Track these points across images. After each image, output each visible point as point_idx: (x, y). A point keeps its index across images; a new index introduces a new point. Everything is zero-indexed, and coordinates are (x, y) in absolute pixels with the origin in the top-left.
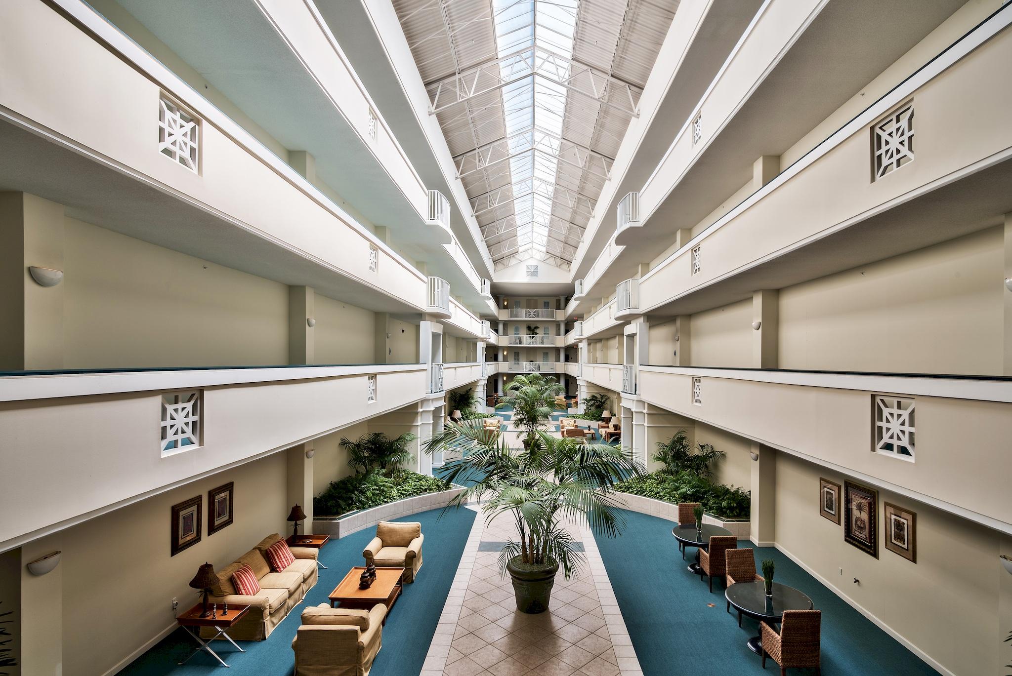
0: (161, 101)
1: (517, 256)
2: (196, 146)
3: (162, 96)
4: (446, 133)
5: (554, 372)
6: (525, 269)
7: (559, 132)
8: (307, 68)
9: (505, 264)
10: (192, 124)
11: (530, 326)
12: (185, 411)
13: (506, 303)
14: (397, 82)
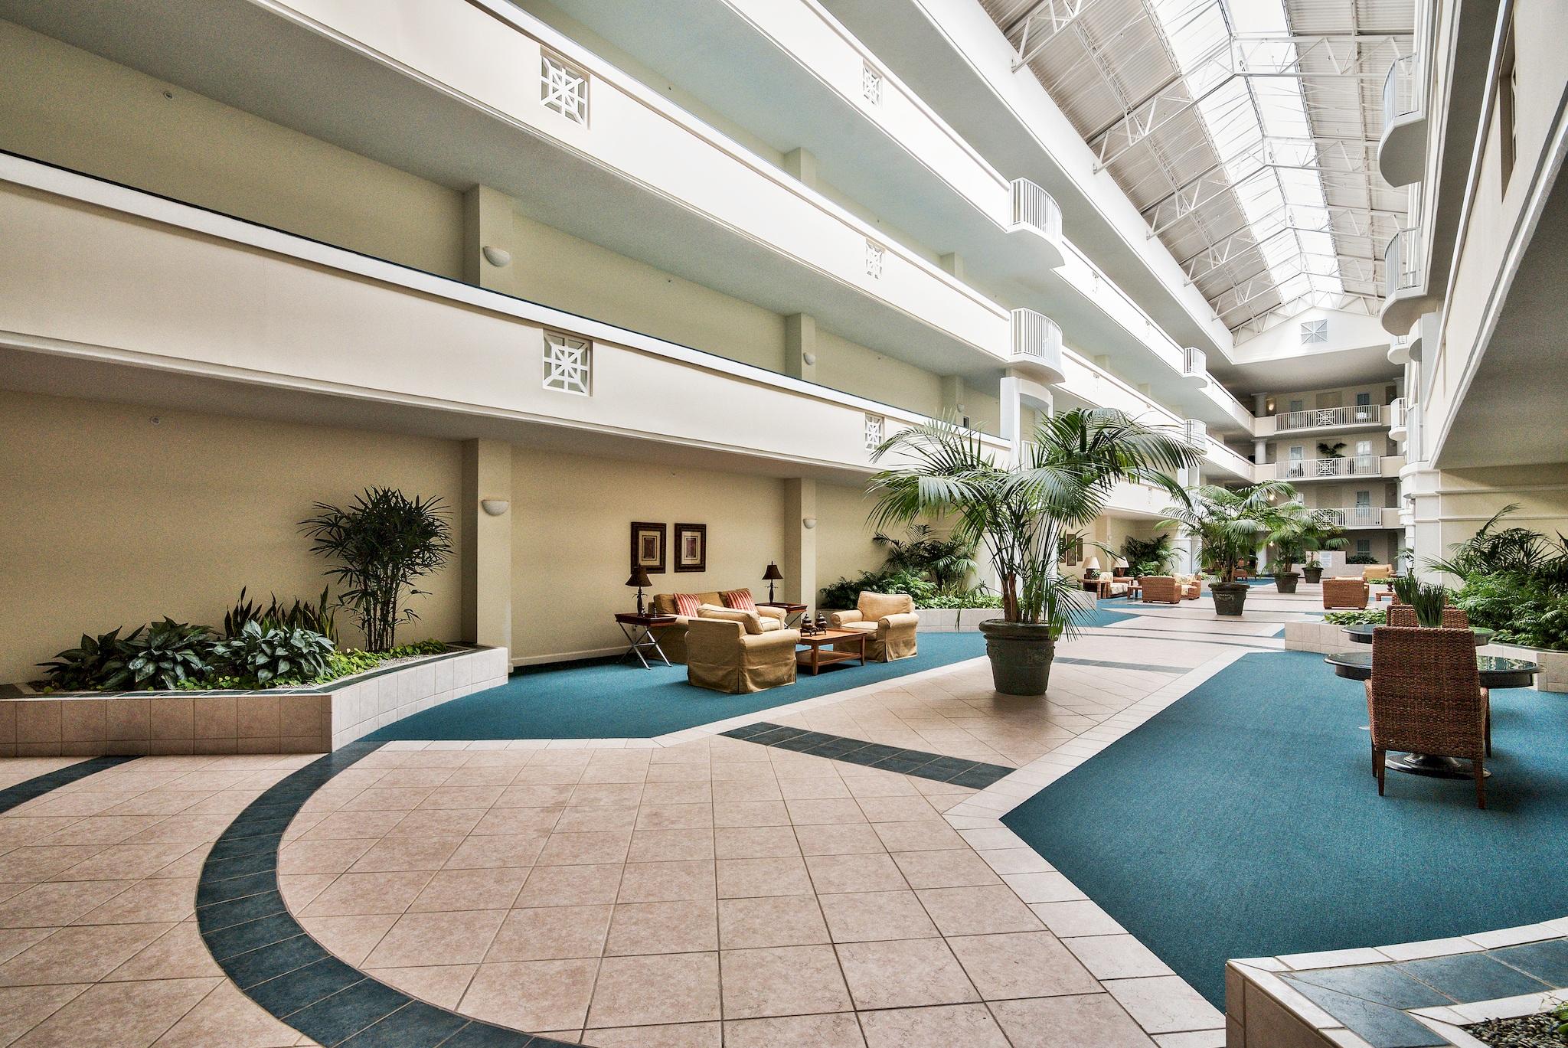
0: (545, 59)
1: (1281, 311)
2: (584, 101)
3: (544, 54)
4: (1062, 100)
5: (1381, 527)
6: (1299, 331)
7: (1283, 26)
8: (743, 17)
9: (1255, 329)
10: (580, 80)
11: (1324, 443)
12: (573, 358)
13: (1271, 407)
14: (933, 29)
